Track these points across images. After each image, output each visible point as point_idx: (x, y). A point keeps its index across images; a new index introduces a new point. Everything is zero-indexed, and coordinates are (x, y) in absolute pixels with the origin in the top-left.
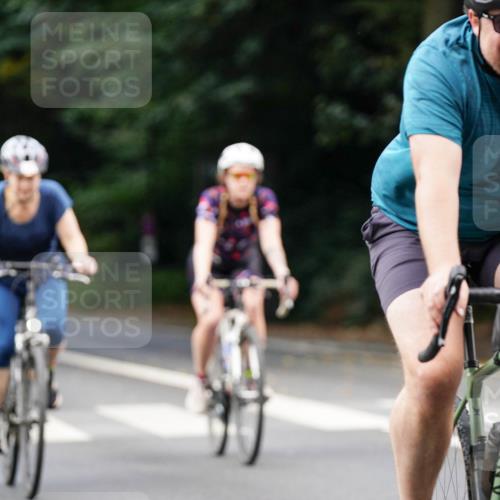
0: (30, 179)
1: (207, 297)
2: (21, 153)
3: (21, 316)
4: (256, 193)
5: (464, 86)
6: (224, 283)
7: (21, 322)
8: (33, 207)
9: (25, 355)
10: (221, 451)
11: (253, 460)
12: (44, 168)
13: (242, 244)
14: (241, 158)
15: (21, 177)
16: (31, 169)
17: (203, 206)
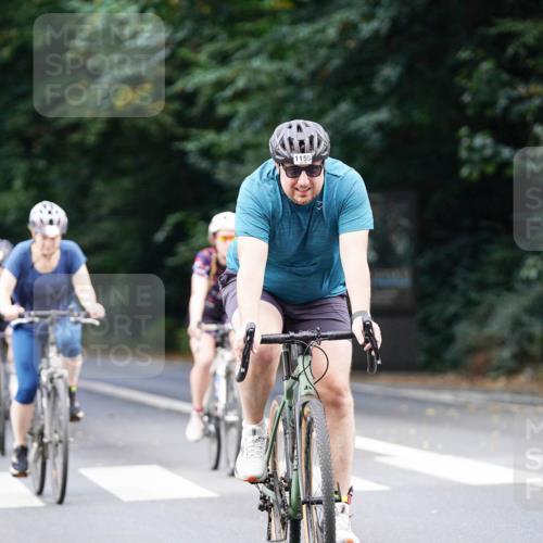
0: (53, 239)
1: (199, 339)
2: (47, 218)
3: (44, 354)
5: (270, 205)
6: (213, 327)
7: (44, 360)
9: (50, 386)
12: (65, 231)
15: (45, 237)
16: (54, 231)
17: (198, 264)
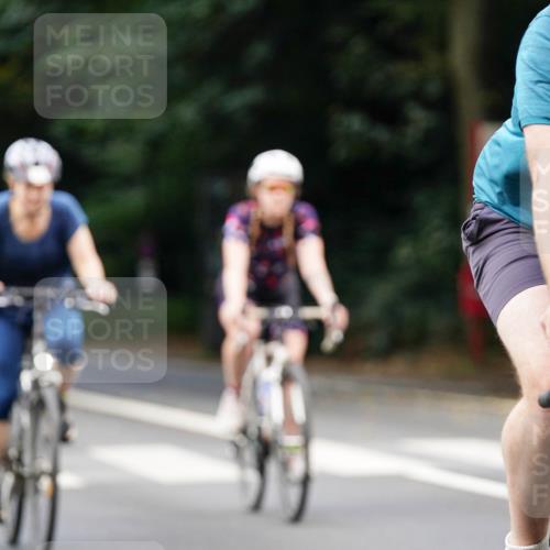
0: (40, 188)
2: (30, 158)
4: (293, 210)
7: (27, 357)
8: (43, 222)
9: (34, 396)
10: (257, 506)
11: (298, 516)
12: (57, 176)
13: (278, 268)
14: (276, 169)
15: (29, 186)
16: (42, 176)
17: (232, 225)
